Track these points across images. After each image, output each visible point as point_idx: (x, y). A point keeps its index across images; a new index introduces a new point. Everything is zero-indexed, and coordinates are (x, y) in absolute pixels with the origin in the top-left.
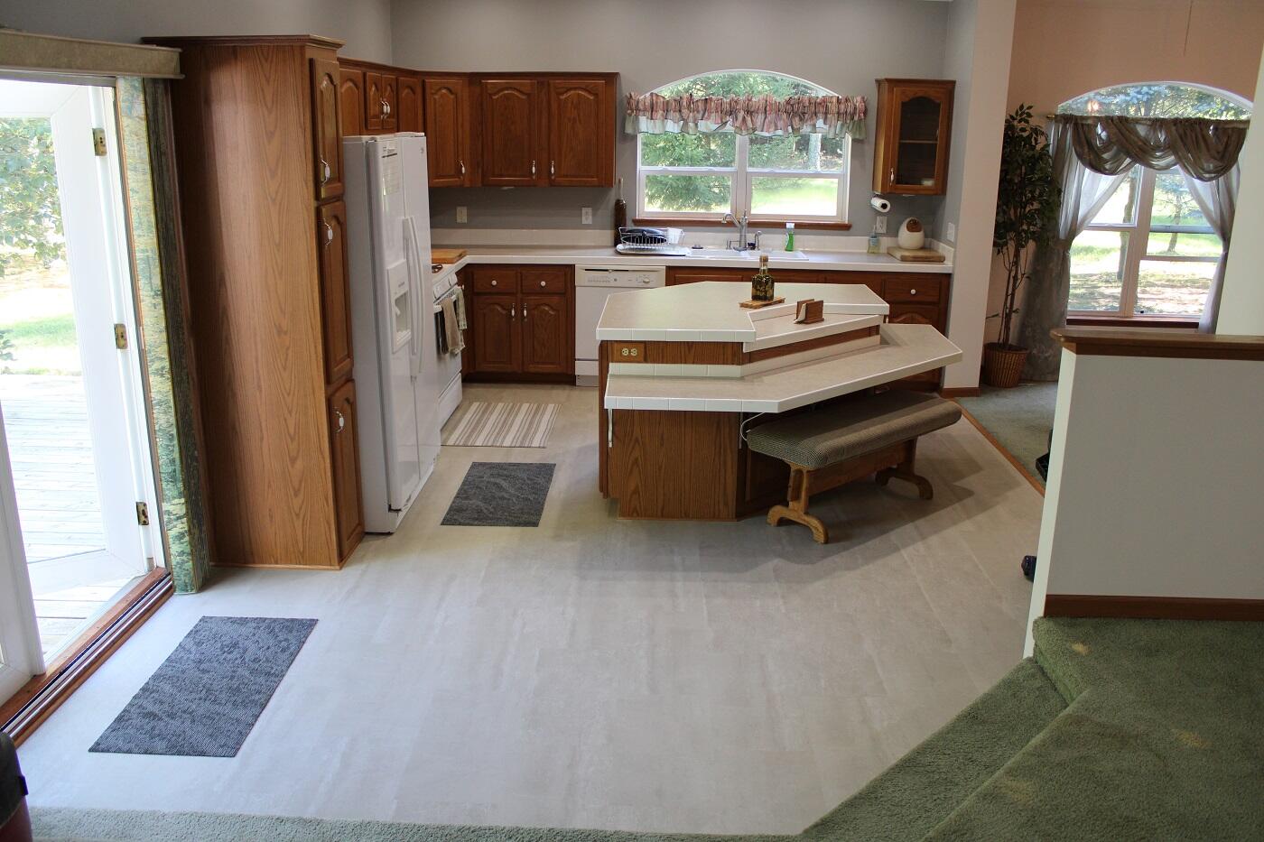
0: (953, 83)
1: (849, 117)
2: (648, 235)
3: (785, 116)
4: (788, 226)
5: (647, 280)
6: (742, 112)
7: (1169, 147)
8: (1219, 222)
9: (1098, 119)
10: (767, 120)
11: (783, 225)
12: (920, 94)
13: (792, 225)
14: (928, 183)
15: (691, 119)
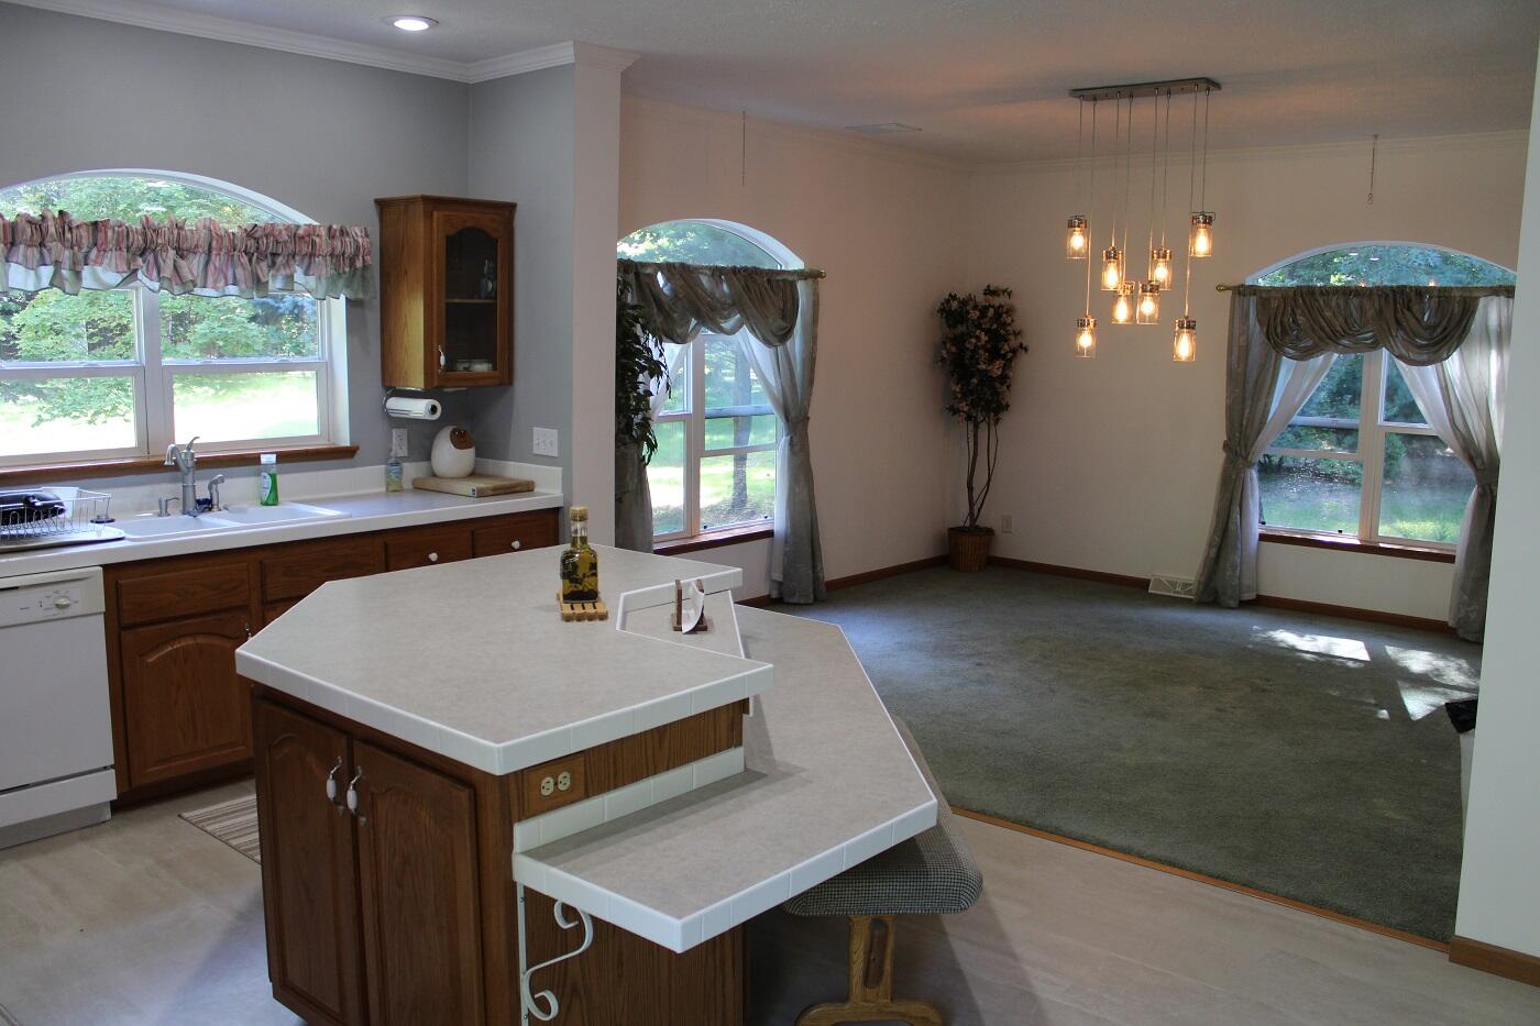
0: (512, 207)
1: (347, 262)
2: (38, 504)
3: (245, 259)
4: (264, 459)
5: (63, 601)
6: (172, 253)
7: (734, 304)
8: (781, 400)
9: (659, 267)
10: (211, 267)
11: (253, 460)
12: (470, 224)
13: (273, 458)
14: (481, 367)
15: (67, 263)
